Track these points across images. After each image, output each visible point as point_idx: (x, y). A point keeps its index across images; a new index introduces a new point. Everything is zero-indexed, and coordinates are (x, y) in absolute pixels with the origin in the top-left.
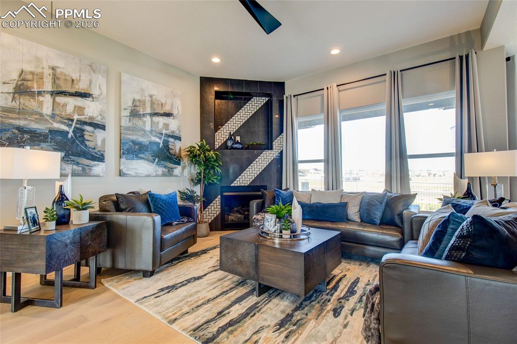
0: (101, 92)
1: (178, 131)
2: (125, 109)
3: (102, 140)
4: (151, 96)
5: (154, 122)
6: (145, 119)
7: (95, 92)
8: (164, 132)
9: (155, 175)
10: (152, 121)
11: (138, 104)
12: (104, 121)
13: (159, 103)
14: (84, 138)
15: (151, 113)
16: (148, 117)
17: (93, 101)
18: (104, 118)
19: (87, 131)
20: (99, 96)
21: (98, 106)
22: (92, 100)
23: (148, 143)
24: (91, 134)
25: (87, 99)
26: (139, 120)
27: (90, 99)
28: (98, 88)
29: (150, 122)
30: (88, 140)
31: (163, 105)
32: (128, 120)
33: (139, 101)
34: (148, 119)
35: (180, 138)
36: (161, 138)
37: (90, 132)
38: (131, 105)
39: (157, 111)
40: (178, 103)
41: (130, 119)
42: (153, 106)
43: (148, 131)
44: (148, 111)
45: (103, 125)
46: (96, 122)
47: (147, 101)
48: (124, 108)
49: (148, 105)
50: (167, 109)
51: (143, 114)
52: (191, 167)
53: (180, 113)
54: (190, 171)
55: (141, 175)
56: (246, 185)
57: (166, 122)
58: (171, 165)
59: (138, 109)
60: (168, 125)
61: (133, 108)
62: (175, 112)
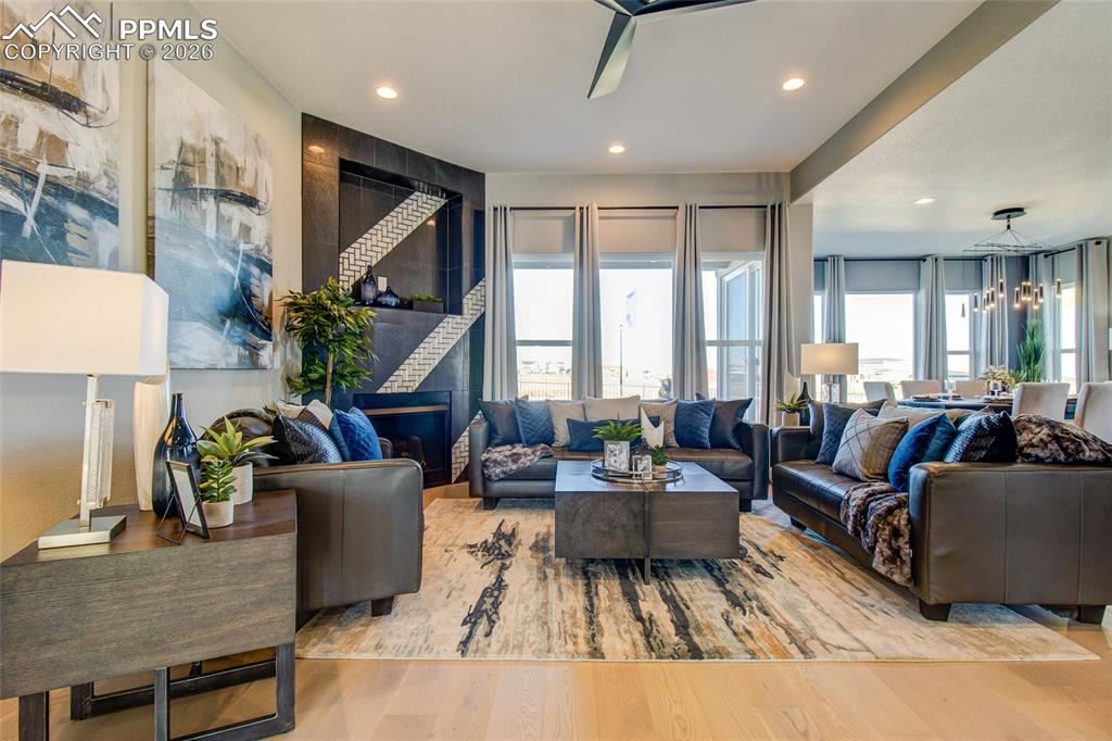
0: (108, 100)
1: (266, 249)
2: (162, 168)
3: (111, 255)
4: (216, 142)
5: (223, 217)
6: (204, 205)
7: (93, 98)
8: (242, 247)
9: (224, 366)
10: (218, 211)
11: (190, 157)
12: (114, 194)
13: (232, 164)
14: (67, 245)
15: (216, 191)
16: (211, 200)
17: (87, 125)
18: (116, 186)
19: (74, 221)
20: (102, 112)
21: (100, 143)
22: (84, 121)
23: (210, 274)
24: (83, 231)
25: (73, 115)
26: (193, 207)
27: (80, 118)
28: (100, 87)
29: (214, 215)
30: (76, 252)
31: (240, 172)
32: (170, 200)
33: (193, 150)
34: (209, 204)
35: (271, 266)
36: (237, 263)
37: (81, 225)
38: (176, 159)
39: (228, 188)
40: (267, 173)
41: (173, 201)
42: (222, 171)
43: (210, 240)
44: (211, 183)
45: (112, 208)
46: (95, 195)
47: (208, 154)
48: (161, 162)
49: (211, 165)
50: (246, 184)
51: (202, 190)
52: (285, 347)
53: (271, 199)
54: (285, 355)
55: (197, 366)
56: (410, 391)
57: (246, 222)
58: (255, 339)
59: (190, 170)
60: (250, 229)
61: (180, 169)
62: (261, 196)
